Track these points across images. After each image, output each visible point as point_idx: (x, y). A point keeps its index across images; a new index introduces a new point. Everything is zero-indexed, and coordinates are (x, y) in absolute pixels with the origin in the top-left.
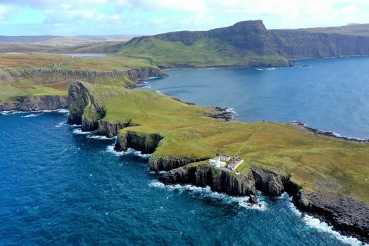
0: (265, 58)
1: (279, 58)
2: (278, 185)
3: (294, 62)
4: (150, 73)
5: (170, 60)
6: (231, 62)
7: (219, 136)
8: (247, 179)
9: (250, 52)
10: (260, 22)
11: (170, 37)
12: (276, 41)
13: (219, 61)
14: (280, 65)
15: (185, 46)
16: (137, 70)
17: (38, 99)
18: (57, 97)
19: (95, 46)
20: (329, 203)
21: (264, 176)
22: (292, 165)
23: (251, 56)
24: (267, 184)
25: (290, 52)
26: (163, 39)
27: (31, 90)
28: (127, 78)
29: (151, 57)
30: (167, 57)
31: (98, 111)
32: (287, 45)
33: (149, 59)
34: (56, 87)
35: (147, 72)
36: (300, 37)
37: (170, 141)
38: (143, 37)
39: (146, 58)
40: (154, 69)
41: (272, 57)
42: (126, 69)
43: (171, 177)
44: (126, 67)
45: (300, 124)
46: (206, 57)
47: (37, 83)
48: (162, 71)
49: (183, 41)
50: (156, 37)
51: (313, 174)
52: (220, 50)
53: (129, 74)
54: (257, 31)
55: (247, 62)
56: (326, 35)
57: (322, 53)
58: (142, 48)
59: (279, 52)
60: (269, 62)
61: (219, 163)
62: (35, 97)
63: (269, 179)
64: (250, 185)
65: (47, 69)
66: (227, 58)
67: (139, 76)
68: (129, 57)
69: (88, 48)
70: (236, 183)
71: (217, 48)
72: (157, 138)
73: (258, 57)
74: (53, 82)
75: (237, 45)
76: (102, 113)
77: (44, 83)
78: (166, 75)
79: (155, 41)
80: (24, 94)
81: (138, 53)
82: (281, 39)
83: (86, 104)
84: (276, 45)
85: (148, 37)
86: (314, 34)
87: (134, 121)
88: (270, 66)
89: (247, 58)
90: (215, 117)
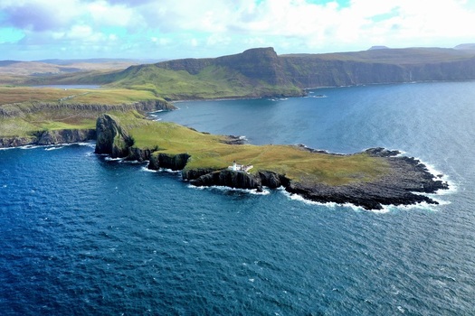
0: (278, 88)
1: (293, 87)
2: (276, 180)
3: (308, 91)
4: (157, 106)
5: (175, 91)
6: (242, 93)
7: (234, 154)
8: (255, 177)
9: (262, 82)
10: (271, 49)
11: (173, 65)
12: (290, 69)
13: (230, 92)
14: (294, 95)
15: (191, 76)
16: (143, 103)
17: (57, 133)
18: (76, 131)
19: (82, 76)
20: (308, 187)
21: (267, 175)
22: (287, 169)
23: (263, 87)
24: (269, 180)
25: (304, 81)
26: (165, 68)
27: (44, 125)
28: (135, 112)
29: (154, 87)
30: (172, 88)
31: (126, 141)
32: (301, 73)
33: (153, 91)
34: (67, 122)
35: (154, 105)
36: (314, 64)
37: (196, 158)
38: (142, 66)
39: (149, 90)
40: (161, 101)
41: (285, 87)
42: (134, 102)
43: (201, 181)
44: (131, 99)
45: (301, 146)
46: (214, 87)
47: (47, 118)
48: (169, 103)
49: (188, 70)
50: (157, 65)
51: (301, 173)
52: (229, 80)
53: (137, 107)
54: (268, 59)
55: (259, 93)
56: (341, 62)
57: (337, 81)
58: (142, 78)
59: (293, 81)
60: (281, 92)
61: (235, 168)
62: (54, 132)
63: (271, 176)
64: (258, 181)
65: (55, 104)
66: (237, 88)
67: (146, 109)
68: (129, 89)
69: (73, 78)
70: (248, 179)
71: (226, 77)
72: (185, 158)
73: (270, 87)
74: (62, 117)
75: (248, 74)
76: (130, 142)
77: (54, 118)
78: (175, 108)
79: (156, 71)
80: (41, 129)
81: (139, 84)
82: (295, 66)
83: (114, 134)
84: (289, 73)
85: (148, 65)
86: (329, 61)
87: (159, 147)
88: (283, 96)
89: (258, 88)
90: (230, 143)
